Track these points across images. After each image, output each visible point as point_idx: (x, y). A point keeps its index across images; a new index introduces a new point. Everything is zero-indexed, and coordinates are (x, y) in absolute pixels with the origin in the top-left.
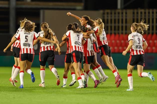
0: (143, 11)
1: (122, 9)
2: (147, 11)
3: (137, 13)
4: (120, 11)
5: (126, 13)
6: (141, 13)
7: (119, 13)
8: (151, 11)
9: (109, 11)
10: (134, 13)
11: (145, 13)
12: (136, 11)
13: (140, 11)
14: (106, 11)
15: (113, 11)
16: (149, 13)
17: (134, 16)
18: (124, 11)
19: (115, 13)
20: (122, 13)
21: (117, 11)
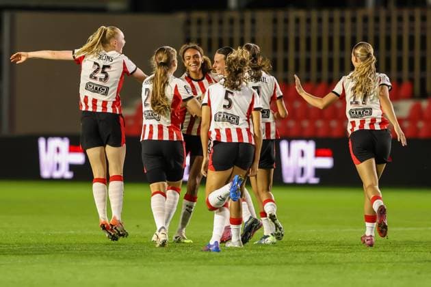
0: (302, 14)
1: (241, 8)
2: (314, 15)
3: (286, 21)
4: (236, 15)
5: (253, 21)
6: (297, 21)
7: (232, 21)
8: (325, 15)
9: (203, 15)
10: (275, 21)
11: (309, 21)
12: (281, 15)
13: (293, 14)
14: (196, 15)
15: (215, 16)
16: (320, 20)
17: (275, 31)
18: (248, 15)
19: (221, 22)
20: (242, 22)
21: (227, 15)
